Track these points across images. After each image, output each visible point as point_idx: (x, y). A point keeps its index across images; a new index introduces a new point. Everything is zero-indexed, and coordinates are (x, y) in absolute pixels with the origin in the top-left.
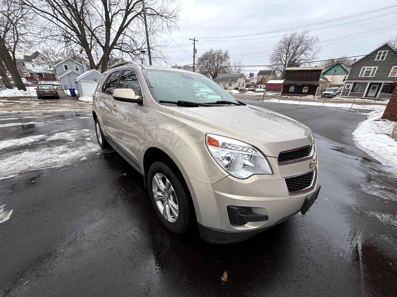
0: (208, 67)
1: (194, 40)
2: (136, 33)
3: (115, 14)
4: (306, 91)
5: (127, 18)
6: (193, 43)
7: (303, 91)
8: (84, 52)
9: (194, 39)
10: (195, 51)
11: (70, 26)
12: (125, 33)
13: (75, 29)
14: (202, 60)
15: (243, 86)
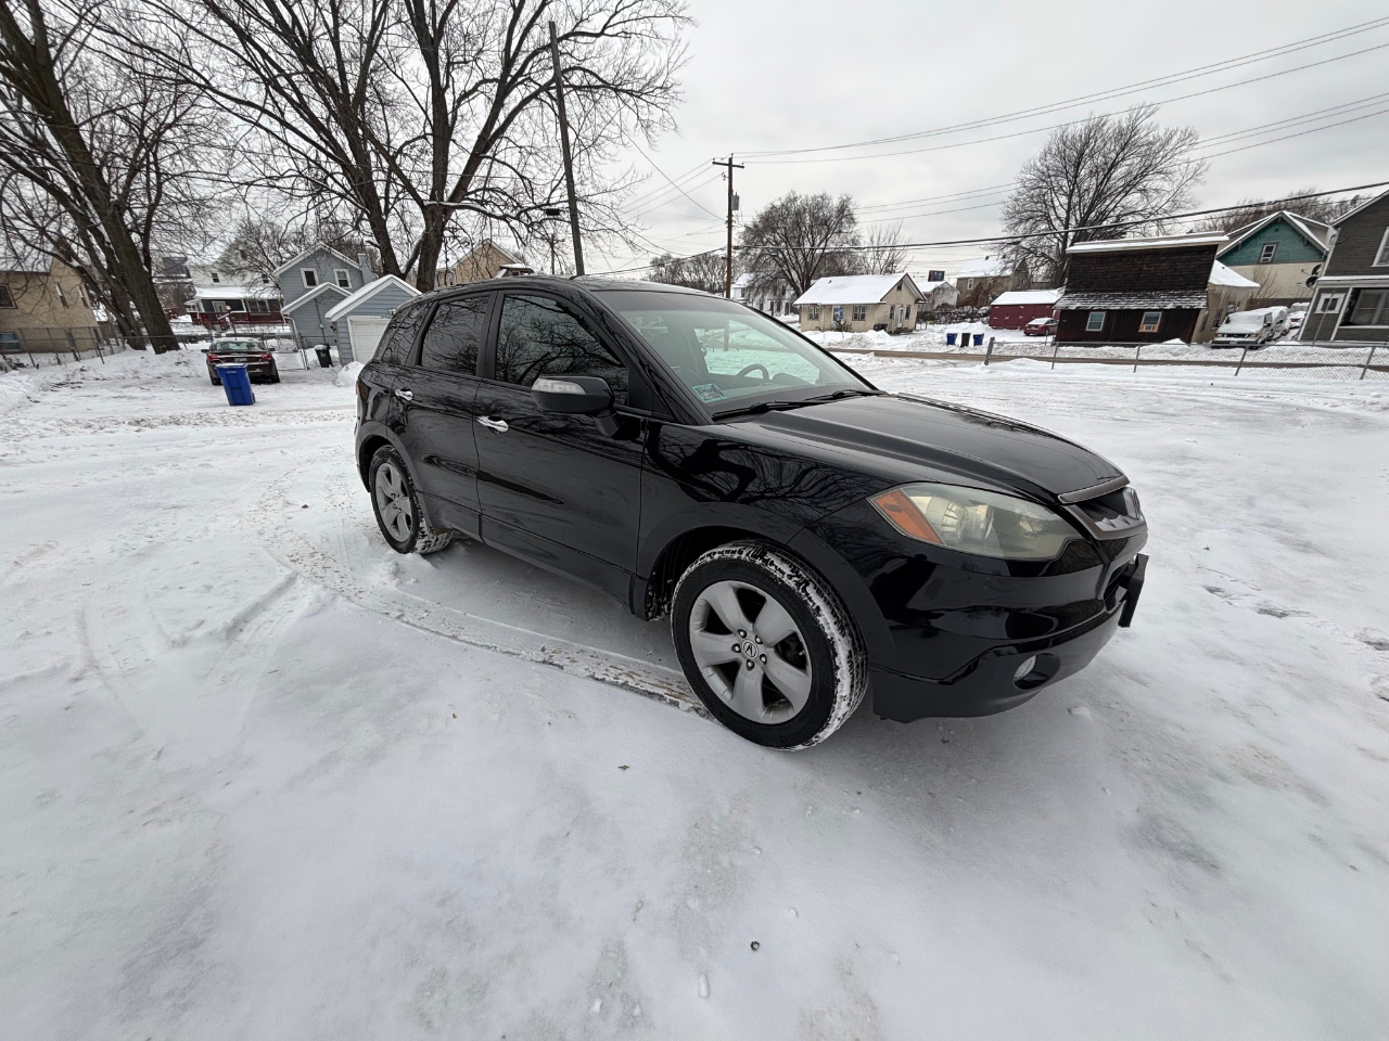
0: (780, 256)
1: (730, 165)
2: (532, 151)
3: (466, 95)
4: (1155, 328)
5: (503, 105)
6: (727, 175)
7: (1143, 329)
8: (366, 225)
9: (731, 160)
10: (733, 202)
11: (323, 145)
12: (495, 155)
13: (337, 155)
14: (756, 233)
15: (907, 316)
